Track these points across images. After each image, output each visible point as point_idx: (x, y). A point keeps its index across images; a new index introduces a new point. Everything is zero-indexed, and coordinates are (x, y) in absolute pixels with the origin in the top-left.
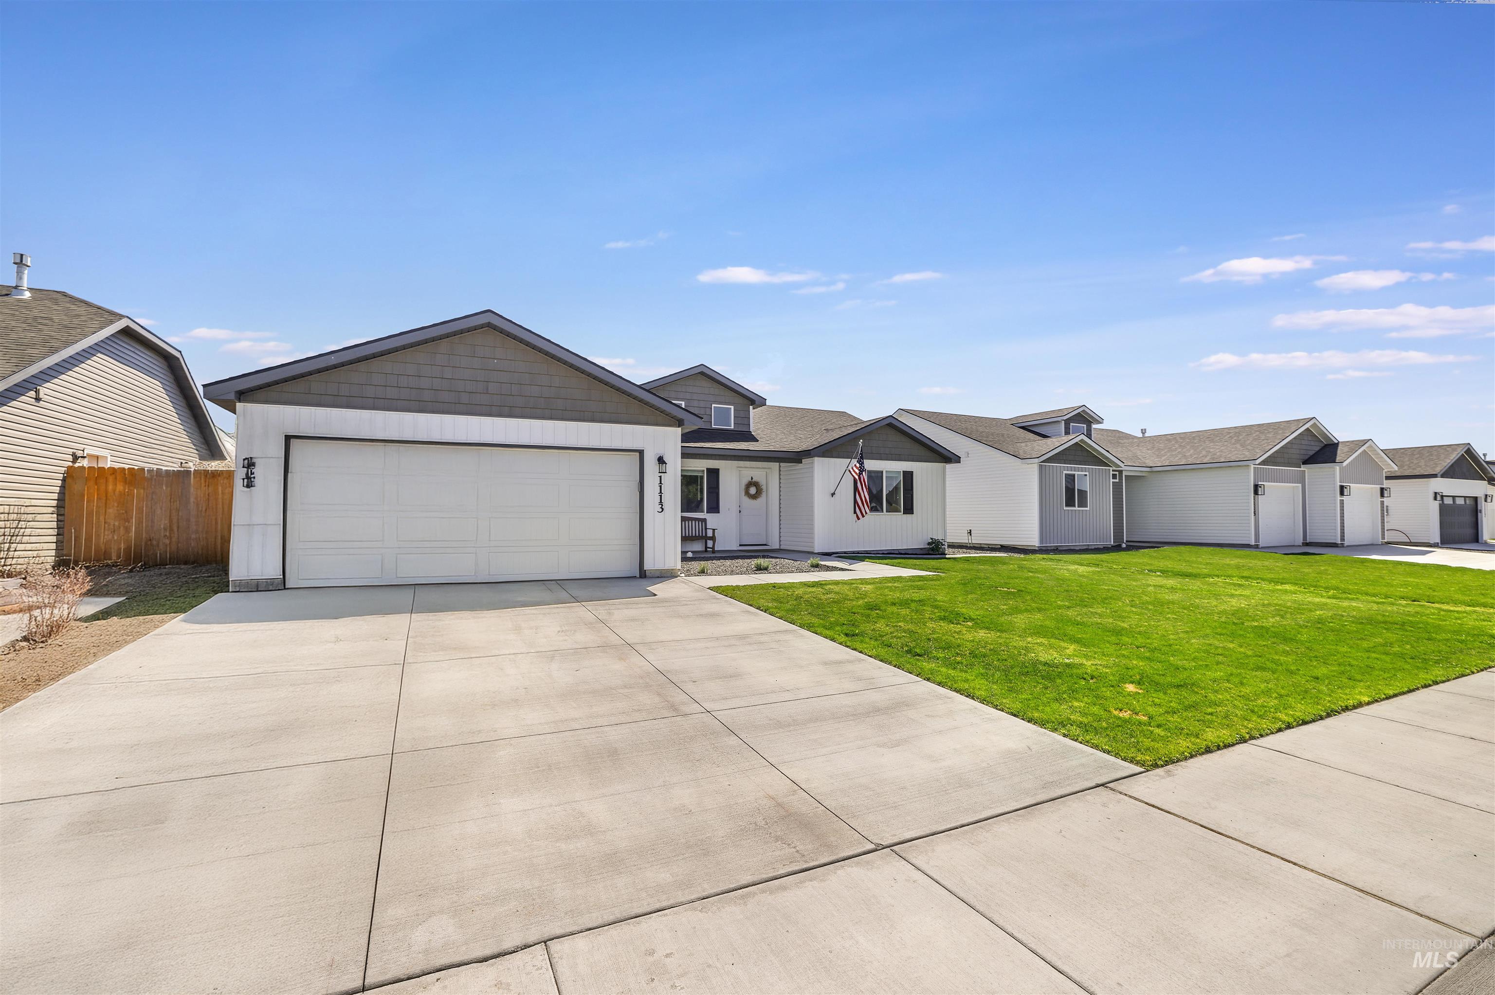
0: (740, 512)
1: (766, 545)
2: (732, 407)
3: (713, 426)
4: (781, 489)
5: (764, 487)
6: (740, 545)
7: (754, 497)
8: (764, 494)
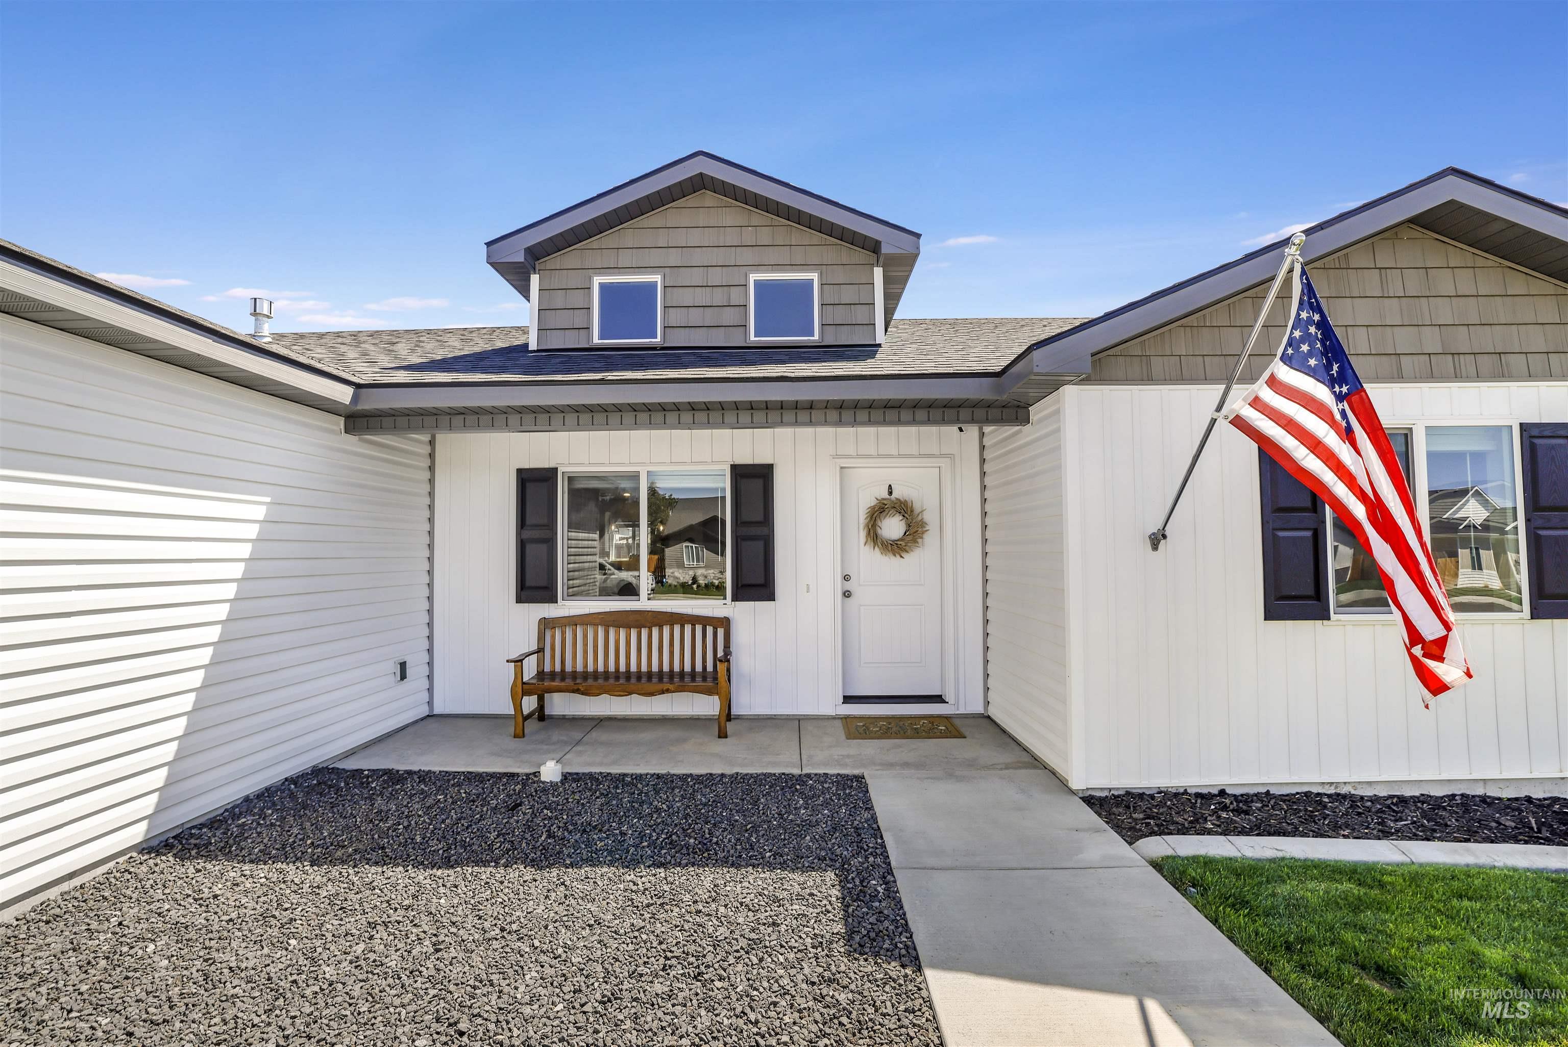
0: (847, 594)
1: (938, 699)
2: (814, 276)
3: (753, 338)
4: (988, 521)
5: (930, 517)
6: (848, 699)
7: (896, 548)
8: (930, 539)
